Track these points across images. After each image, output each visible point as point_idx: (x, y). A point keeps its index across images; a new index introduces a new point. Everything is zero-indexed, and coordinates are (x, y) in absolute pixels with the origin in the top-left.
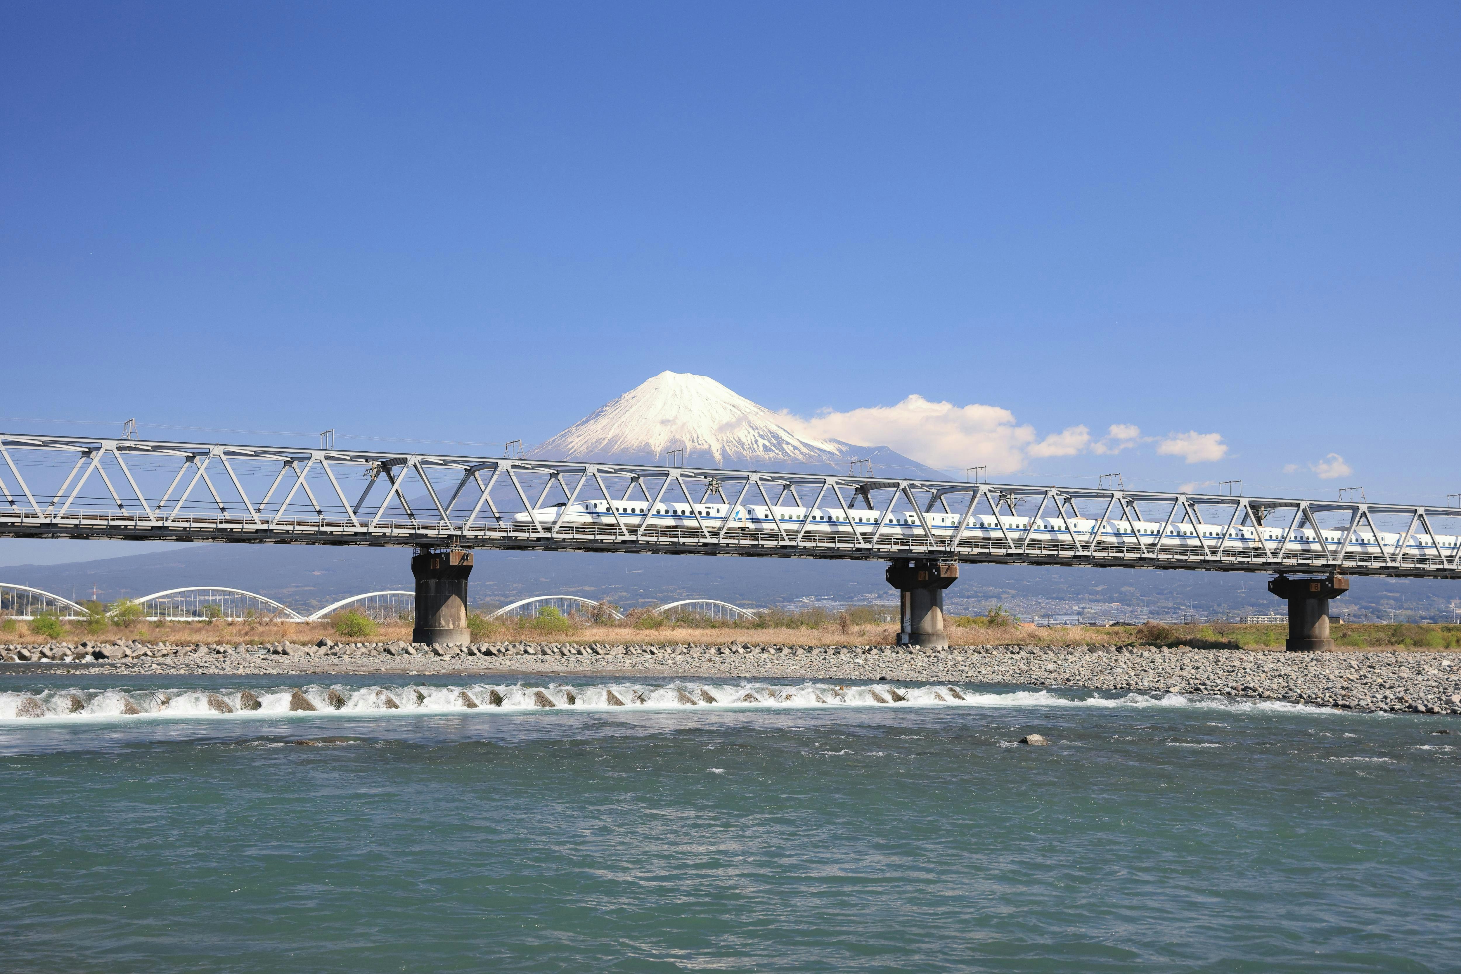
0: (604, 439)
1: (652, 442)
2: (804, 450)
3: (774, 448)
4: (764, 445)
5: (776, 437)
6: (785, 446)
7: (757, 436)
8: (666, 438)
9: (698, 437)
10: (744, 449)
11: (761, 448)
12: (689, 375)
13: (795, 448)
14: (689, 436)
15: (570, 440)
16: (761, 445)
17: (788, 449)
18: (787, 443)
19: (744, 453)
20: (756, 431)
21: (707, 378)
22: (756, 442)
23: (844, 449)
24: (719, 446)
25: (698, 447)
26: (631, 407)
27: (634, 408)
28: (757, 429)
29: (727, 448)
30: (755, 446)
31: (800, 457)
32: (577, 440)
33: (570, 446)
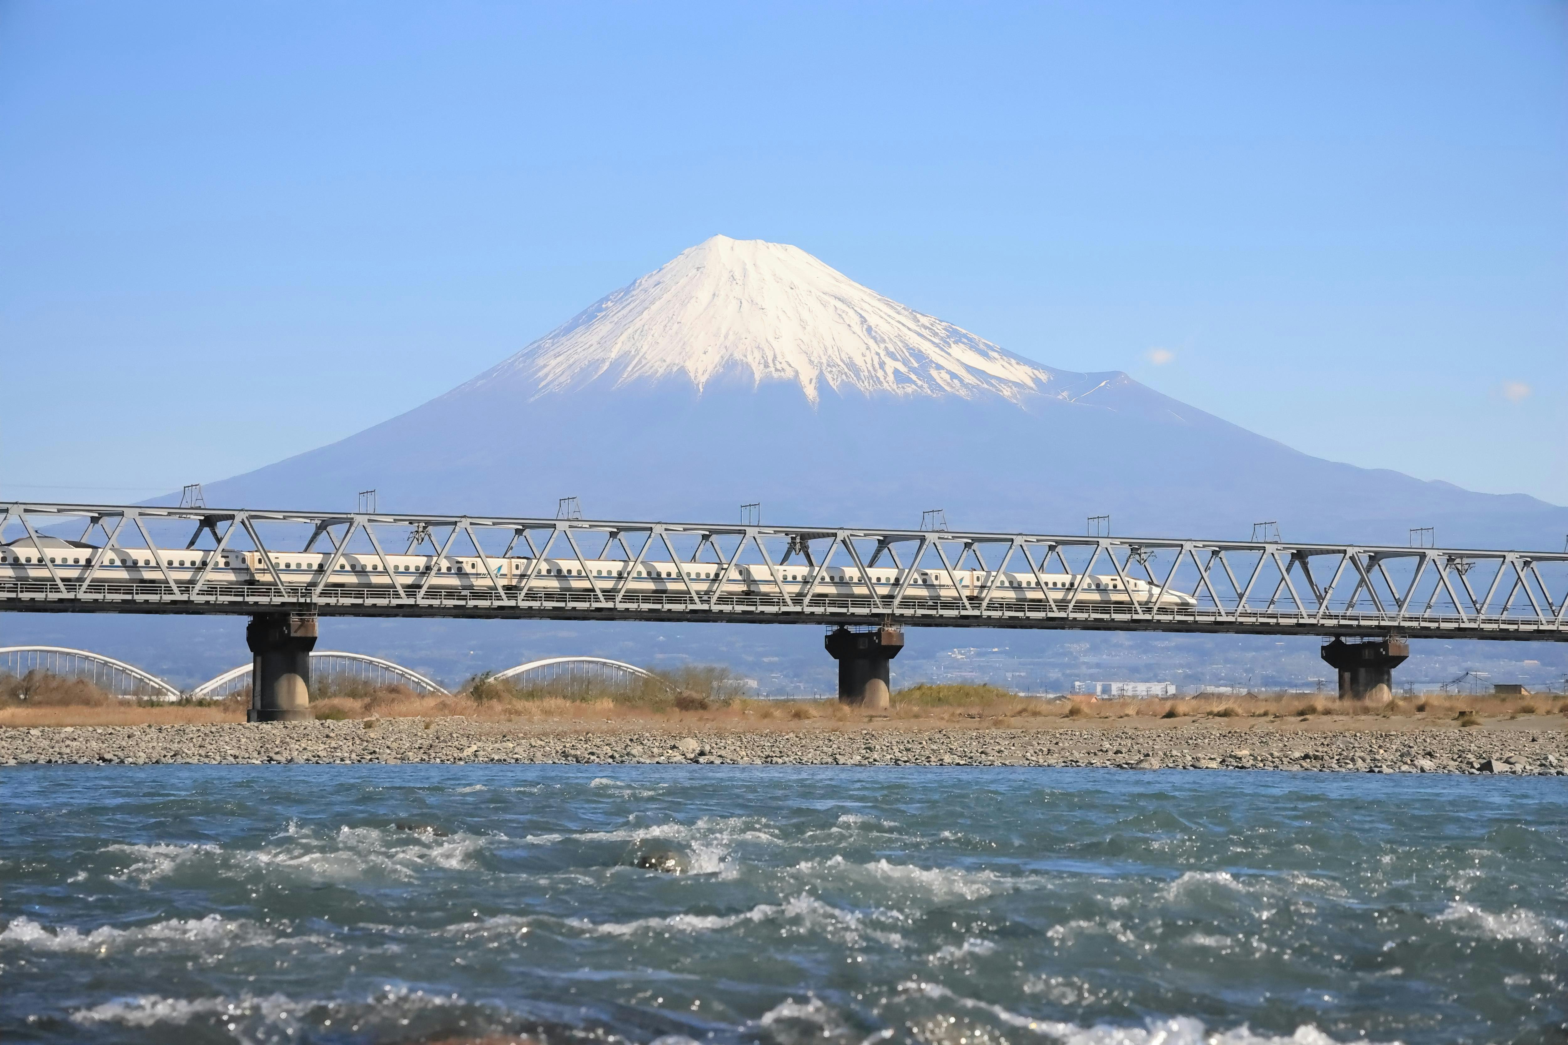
0: (603, 361)
1: (690, 366)
2: (969, 379)
3: (914, 377)
4: (896, 372)
5: (919, 355)
6: (934, 373)
7: (882, 353)
8: (717, 359)
9: (775, 357)
10: (859, 378)
11: (891, 377)
12: (760, 242)
13: (953, 376)
14: (758, 355)
15: (541, 362)
16: (890, 371)
17: (940, 377)
18: (939, 367)
19: (860, 385)
20: (882, 346)
21: (793, 249)
22: (882, 365)
23: (1043, 377)
24: (814, 373)
25: (776, 375)
26: (653, 303)
27: (658, 304)
28: (884, 341)
29: (829, 377)
30: (880, 374)
31: (963, 392)
32: (553, 363)
33: (541, 374)
